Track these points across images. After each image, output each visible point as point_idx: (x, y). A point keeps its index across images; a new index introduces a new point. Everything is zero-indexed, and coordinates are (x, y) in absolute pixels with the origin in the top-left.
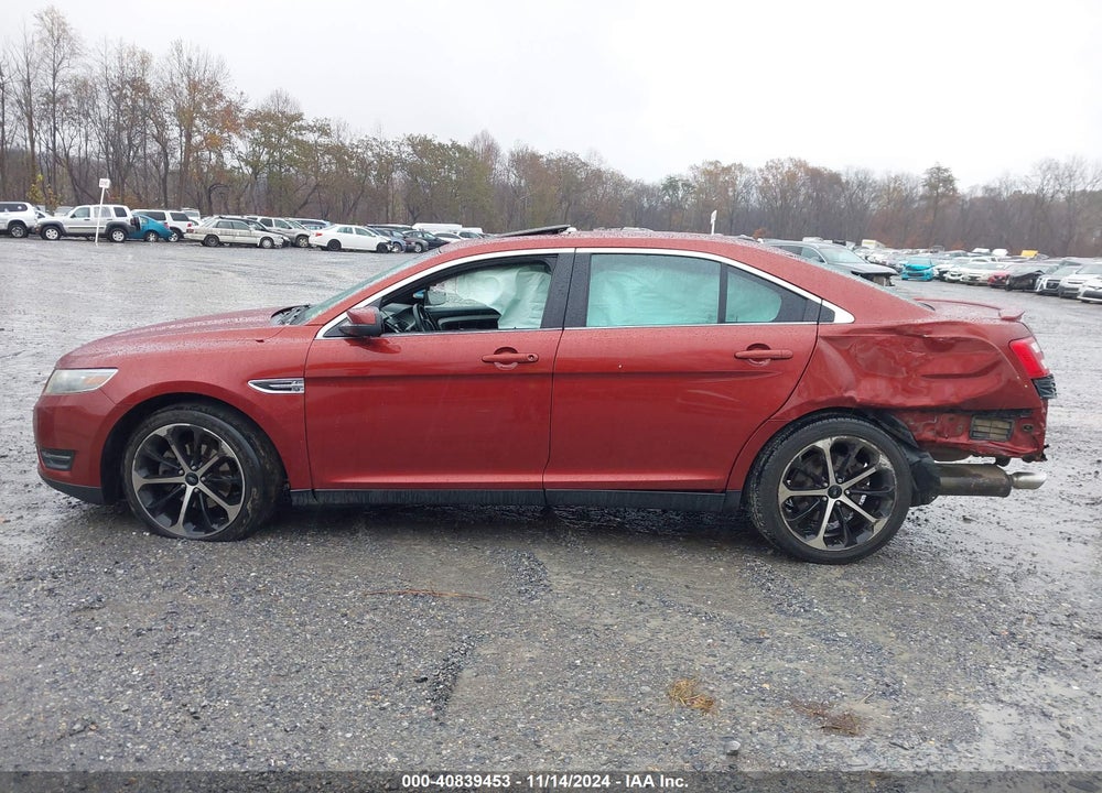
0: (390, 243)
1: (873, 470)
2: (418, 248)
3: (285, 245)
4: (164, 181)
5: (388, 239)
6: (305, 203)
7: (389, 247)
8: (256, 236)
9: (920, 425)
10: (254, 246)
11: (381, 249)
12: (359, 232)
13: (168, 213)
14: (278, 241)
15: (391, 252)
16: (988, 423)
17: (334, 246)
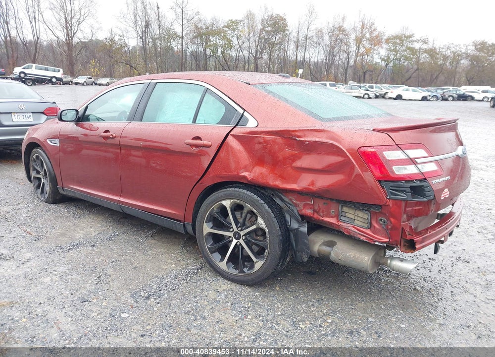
0: (429, 96)
1: (254, 227)
2: (451, 98)
3: (377, 97)
4: (346, 70)
5: (429, 94)
6: (410, 78)
7: (428, 98)
8: (362, 92)
9: (301, 204)
10: (360, 97)
11: (424, 99)
12: (414, 91)
13: (328, 83)
14: (372, 95)
15: (429, 100)
16: (352, 211)
17: (399, 97)
